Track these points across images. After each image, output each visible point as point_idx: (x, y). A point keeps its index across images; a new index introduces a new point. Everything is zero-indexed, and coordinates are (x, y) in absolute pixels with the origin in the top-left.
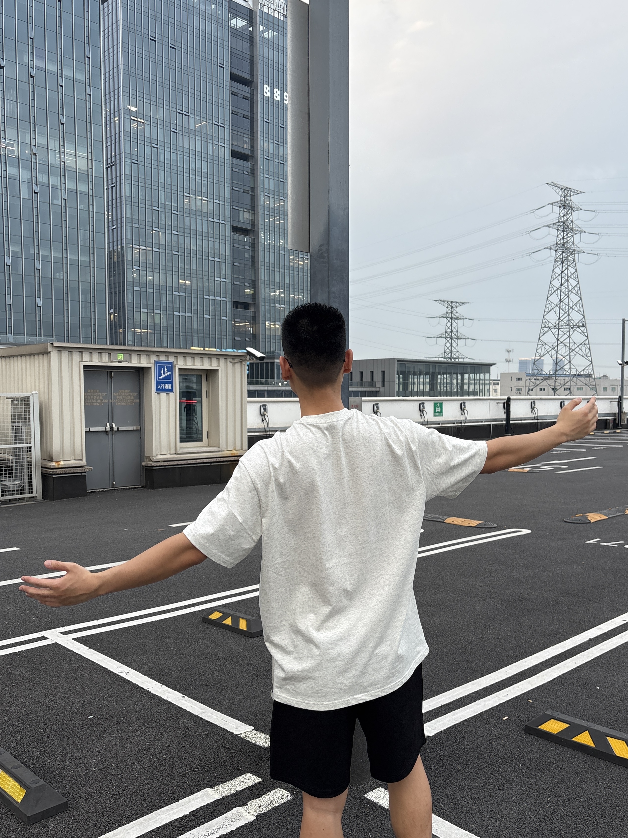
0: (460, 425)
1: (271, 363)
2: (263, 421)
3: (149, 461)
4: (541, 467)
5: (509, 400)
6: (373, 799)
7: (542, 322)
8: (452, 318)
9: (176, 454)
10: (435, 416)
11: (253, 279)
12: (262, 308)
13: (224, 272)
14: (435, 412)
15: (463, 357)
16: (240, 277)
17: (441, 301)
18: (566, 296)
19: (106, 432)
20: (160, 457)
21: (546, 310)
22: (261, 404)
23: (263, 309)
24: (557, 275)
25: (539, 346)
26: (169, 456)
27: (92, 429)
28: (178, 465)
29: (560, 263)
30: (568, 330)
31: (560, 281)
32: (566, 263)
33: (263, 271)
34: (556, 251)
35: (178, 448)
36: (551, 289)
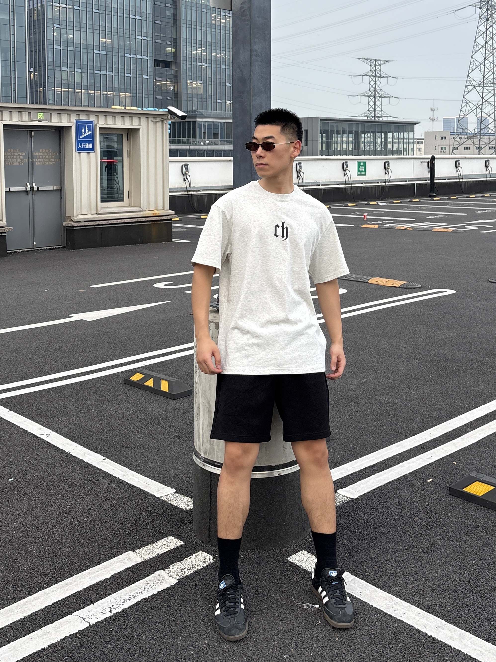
0: (384, 184)
1: (192, 121)
2: (185, 180)
3: (70, 221)
4: (466, 227)
5: (433, 158)
6: (297, 562)
7: (467, 81)
8: (375, 76)
9: (97, 214)
10: (358, 175)
11: (175, 37)
12: (183, 67)
13: (145, 31)
14: (358, 171)
15: (387, 116)
16: (162, 35)
17: (364, 59)
18: (491, 54)
19: (26, 191)
20: (81, 217)
21: (470, 68)
22: (183, 163)
23: (185, 68)
24: (482, 33)
25: (464, 104)
26: (90, 217)
27: (12, 189)
28: (99, 225)
29: (485, 20)
30: (493, 88)
31: (485, 39)
32: (491, 20)
33: (184, 29)
34: (480, 8)
35: (99, 209)
36: (475, 47)
